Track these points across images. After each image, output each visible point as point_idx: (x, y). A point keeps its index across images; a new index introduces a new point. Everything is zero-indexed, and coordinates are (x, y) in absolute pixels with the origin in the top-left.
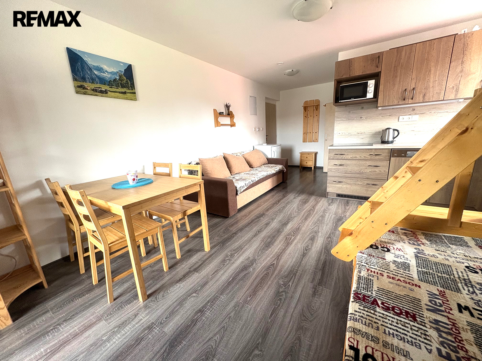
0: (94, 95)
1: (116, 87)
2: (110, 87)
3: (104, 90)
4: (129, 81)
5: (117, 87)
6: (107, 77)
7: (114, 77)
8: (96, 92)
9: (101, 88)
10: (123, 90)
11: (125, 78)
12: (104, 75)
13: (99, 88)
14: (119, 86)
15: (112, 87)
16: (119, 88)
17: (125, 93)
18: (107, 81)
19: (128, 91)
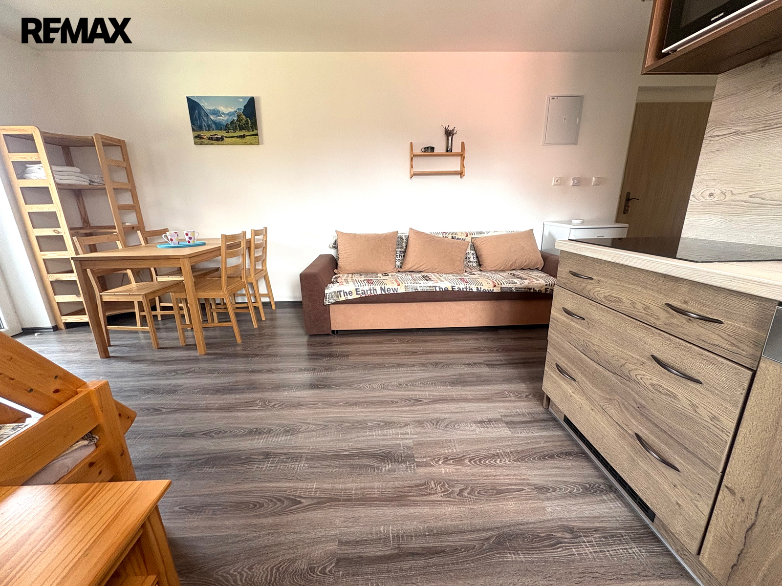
0: (210, 144)
1: (233, 131)
2: (227, 132)
3: (220, 136)
4: (249, 120)
5: (235, 130)
6: (224, 120)
7: (231, 119)
8: (212, 140)
9: (217, 135)
10: (241, 133)
11: (244, 117)
12: (220, 119)
13: (215, 135)
14: (236, 129)
15: (228, 132)
16: (237, 131)
17: (244, 136)
18: (223, 125)
19: (248, 133)
